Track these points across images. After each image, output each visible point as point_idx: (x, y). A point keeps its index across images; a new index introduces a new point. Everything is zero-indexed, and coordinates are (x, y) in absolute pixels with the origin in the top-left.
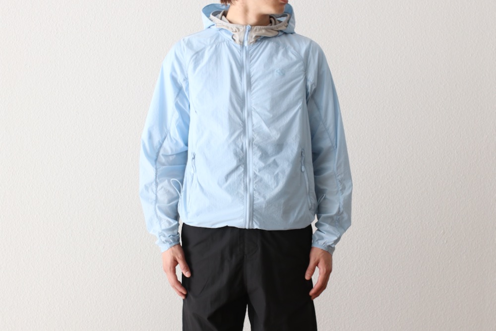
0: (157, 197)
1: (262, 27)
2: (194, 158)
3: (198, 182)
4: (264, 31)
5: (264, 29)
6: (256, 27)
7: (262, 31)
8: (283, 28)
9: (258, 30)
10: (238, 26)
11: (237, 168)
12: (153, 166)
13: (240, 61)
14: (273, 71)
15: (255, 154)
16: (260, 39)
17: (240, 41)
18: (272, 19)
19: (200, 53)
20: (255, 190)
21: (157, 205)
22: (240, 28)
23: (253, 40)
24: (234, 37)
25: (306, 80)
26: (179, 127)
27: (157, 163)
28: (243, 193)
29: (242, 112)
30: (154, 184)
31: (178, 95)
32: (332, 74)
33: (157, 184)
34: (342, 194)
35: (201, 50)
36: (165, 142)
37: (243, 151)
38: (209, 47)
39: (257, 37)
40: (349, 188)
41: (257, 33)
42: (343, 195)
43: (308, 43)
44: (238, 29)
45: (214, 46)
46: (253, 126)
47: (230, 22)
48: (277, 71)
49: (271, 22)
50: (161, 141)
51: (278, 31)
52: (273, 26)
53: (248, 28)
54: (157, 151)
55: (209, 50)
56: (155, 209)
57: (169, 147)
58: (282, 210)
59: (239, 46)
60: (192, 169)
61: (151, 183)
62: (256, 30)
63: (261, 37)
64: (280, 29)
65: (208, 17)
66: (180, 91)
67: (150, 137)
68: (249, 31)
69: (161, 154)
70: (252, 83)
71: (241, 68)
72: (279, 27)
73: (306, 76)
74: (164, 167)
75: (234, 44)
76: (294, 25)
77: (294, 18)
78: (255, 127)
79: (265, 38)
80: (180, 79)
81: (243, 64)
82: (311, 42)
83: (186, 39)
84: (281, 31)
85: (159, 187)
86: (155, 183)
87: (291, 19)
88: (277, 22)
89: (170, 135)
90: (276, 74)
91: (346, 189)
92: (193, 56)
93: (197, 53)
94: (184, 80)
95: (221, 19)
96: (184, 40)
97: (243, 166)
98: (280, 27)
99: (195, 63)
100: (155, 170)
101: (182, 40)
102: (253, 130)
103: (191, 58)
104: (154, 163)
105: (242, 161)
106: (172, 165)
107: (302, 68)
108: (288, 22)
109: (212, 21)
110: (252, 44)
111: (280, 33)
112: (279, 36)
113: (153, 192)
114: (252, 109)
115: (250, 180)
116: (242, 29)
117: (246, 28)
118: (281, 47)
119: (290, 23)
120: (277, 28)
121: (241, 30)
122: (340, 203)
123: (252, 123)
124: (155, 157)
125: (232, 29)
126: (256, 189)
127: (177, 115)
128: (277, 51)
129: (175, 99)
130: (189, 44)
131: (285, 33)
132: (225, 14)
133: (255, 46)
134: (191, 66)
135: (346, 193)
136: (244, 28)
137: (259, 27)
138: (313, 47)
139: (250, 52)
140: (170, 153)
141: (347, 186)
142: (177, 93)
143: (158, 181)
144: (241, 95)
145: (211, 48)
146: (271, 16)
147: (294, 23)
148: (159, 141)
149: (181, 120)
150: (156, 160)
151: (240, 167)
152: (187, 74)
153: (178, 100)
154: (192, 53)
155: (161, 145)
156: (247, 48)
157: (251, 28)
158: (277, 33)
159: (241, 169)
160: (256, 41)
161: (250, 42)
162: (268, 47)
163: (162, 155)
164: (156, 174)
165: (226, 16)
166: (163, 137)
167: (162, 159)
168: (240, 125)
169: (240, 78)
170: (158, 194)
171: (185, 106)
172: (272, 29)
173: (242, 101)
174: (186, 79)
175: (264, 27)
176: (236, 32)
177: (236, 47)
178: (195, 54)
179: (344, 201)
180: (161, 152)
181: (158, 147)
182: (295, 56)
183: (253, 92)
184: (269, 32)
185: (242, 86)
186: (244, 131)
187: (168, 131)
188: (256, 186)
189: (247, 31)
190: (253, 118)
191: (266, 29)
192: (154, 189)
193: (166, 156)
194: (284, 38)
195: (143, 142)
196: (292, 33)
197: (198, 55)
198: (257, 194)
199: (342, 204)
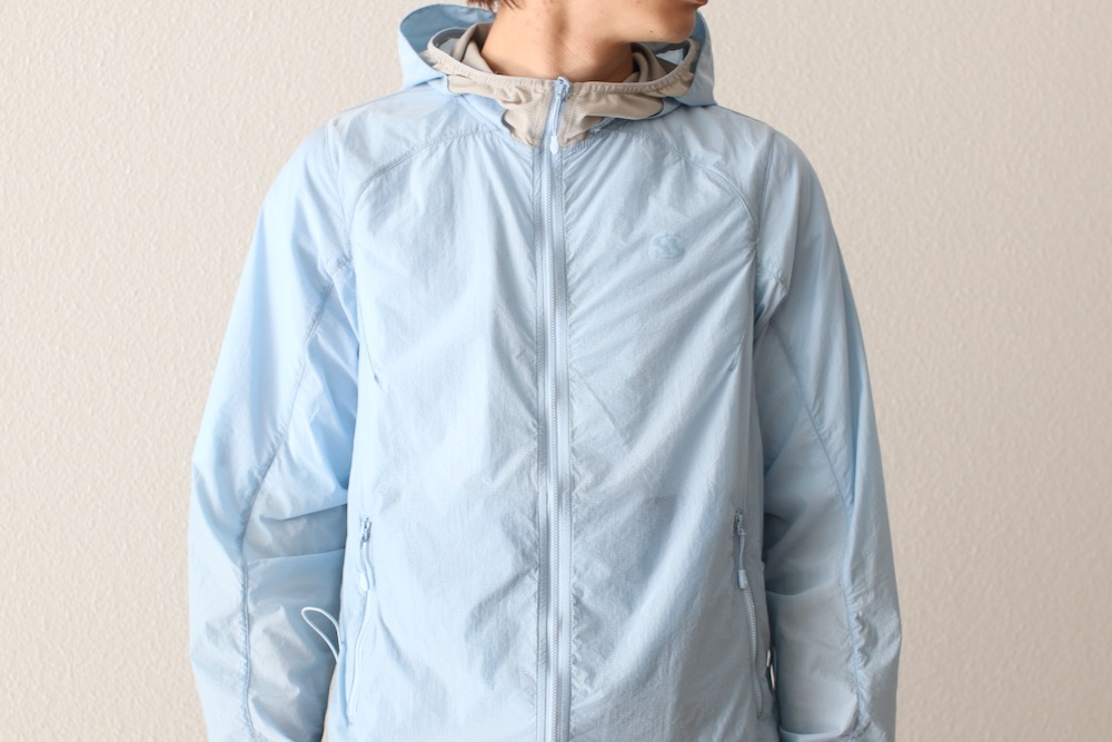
0: (249, 664)
1: (607, 85)
2: (367, 538)
3: (381, 620)
4: (614, 100)
5: (615, 92)
6: (588, 84)
7: (607, 99)
8: (677, 91)
9: (593, 96)
10: (527, 83)
11: (515, 581)
12: (234, 562)
13: (528, 203)
14: (643, 240)
15: (579, 532)
16: (599, 128)
17: (531, 134)
18: (640, 57)
19: (394, 174)
20: (575, 662)
21: (253, 693)
22: (531, 88)
23: (578, 131)
24: (508, 120)
25: (756, 267)
26: (319, 427)
27: (246, 546)
28: (533, 672)
29: (536, 383)
30: (238, 620)
31: (318, 316)
32: (843, 252)
33: (248, 621)
34: (865, 665)
35: (396, 163)
36: (269, 474)
37: (536, 525)
38: (425, 153)
39: (589, 119)
40: (891, 641)
41: (592, 108)
42: (870, 665)
43: (763, 140)
44: (525, 92)
45: (442, 150)
46: (573, 433)
47: (496, 69)
48: (658, 241)
49: (636, 68)
50: (256, 474)
51: (660, 100)
52: (643, 85)
53: (559, 89)
54: (243, 506)
55: (424, 163)
56: (247, 712)
57: (281, 493)
58: (667, 729)
59: (527, 151)
60: (363, 575)
61: (229, 620)
62: (587, 96)
63: (605, 122)
64: (666, 93)
65: (420, 48)
66: (325, 301)
67: (223, 458)
68: (563, 100)
69: (256, 515)
70: (571, 283)
71: (534, 228)
72: (664, 87)
73: (756, 258)
74: (271, 561)
75: (512, 145)
76: (712, 76)
77: (709, 53)
78: (580, 439)
79: (618, 124)
80: (326, 261)
81: (541, 219)
82: (773, 135)
83: (346, 120)
84: (671, 100)
85: (257, 629)
86: (240, 615)
87: (703, 59)
88: (657, 67)
89: (288, 452)
90: (653, 251)
91: (881, 642)
92: (368, 182)
93: (383, 171)
94: (340, 264)
95: (462, 60)
96: (336, 124)
97: (536, 575)
98: (668, 85)
99: (375, 206)
100: (240, 572)
101: (331, 123)
102: (573, 450)
103: (363, 188)
104: (234, 547)
105: (535, 559)
106: (295, 554)
107: (743, 230)
108: (693, 68)
109: (431, 65)
110: (572, 143)
111: (668, 107)
112: (662, 117)
113: (236, 647)
114: (572, 374)
115: (559, 625)
116: (538, 92)
117: (553, 89)
118: (670, 158)
119: (699, 70)
120: (658, 91)
121: (536, 97)
122: (859, 695)
123: (571, 422)
124: (237, 528)
125: (505, 93)
126: (578, 656)
127: (314, 383)
128: (657, 171)
129: (311, 329)
130: (355, 140)
131: (685, 107)
132: (479, 39)
133: (583, 154)
134: (362, 216)
135: (882, 659)
136: (547, 87)
137: (599, 85)
138: (779, 155)
139: (566, 173)
140: (288, 513)
141: (885, 631)
142: (314, 310)
143: (251, 608)
144: (533, 323)
145: (431, 154)
146: (636, 47)
147: (710, 70)
148: (250, 474)
149: (327, 404)
150: (240, 537)
151: (528, 579)
152: (349, 243)
153: (319, 331)
154: (363, 172)
155: (257, 487)
156: (556, 159)
157: (571, 89)
158: (656, 106)
159: (531, 584)
160: (587, 134)
161: (566, 137)
162: (628, 156)
163: (263, 519)
164: (245, 587)
165: (480, 46)
166: (265, 458)
167: (265, 534)
168: (529, 430)
169: (529, 265)
170: (253, 655)
171: (342, 353)
172: (641, 94)
173: (536, 345)
174: (345, 261)
175: (614, 86)
176: (518, 102)
177: (517, 154)
178: (376, 175)
179: (873, 688)
180: (259, 510)
181: (248, 492)
182: (719, 185)
183: (576, 313)
184: (629, 102)
185: (537, 292)
186: (543, 454)
187: (282, 439)
188: (580, 648)
189: (558, 98)
190: (575, 406)
191: (621, 94)
192: (240, 638)
193: (276, 523)
194: (677, 121)
195: (198, 473)
196: (708, 105)
197: (386, 180)
198: (584, 675)
199: (866, 696)
